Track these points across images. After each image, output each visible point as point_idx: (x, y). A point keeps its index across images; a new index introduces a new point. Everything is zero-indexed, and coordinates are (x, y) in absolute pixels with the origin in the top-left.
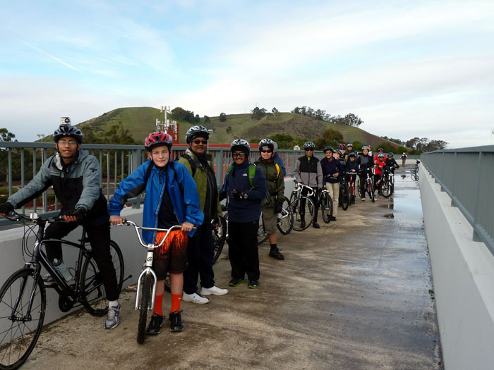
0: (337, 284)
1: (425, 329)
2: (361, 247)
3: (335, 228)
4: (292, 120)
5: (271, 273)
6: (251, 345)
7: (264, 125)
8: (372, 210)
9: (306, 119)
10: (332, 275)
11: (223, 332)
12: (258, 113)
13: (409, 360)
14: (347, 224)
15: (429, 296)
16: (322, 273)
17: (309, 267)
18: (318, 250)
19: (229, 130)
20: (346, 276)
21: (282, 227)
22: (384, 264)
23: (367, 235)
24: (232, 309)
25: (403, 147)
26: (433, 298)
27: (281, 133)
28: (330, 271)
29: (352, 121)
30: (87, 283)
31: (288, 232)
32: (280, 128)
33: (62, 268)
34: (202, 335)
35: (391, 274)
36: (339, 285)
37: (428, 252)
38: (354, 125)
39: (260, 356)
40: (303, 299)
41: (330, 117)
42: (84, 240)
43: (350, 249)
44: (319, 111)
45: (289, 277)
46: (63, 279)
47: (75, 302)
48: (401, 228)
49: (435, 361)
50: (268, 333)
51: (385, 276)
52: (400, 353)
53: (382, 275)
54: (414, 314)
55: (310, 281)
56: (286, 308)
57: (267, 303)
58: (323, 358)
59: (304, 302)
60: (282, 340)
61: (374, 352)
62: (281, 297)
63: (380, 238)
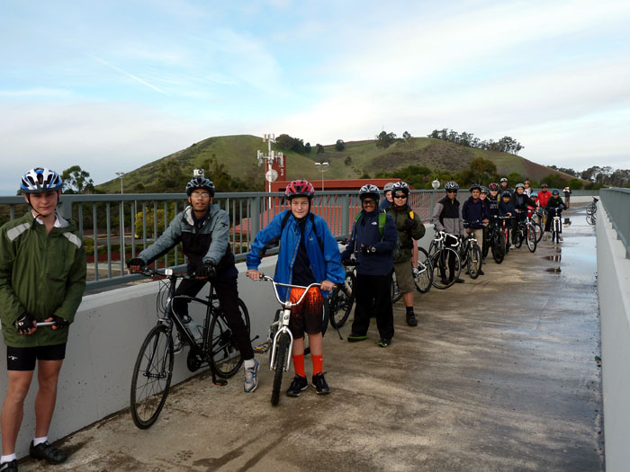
0: (486, 349)
1: (587, 398)
2: (516, 308)
3: (485, 285)
4: (429, 147)
5: (409, 337)
6: (390, 411)
7: (393, 154)
8: (532, 263)
9: (448, 145)
10: (480, 339)
11: (359, 397)
12: (386, 139)
13: (565, 429)
14: (500, 280)
15: (595, 363)
16: (469, 337)
17: (452, 330)
18: (464, 311)
19: (348, 162)
20: (497, 340)
21: (419, 284)
22: (543, 328)
23: (524, 293)
24: (367, 374)
25: (576, 180)
26: (599, 366)
27: (415, 164)
28: (478, 334)
29: (508, 146)
30: (214, 342)
31: (427, 290)
32: (414, 158)
33: (191, 325)
34: (337, 400)
35: (551, 338)
36: (488, 350)
37: (599, 314)
38: (512, 152)
39: (400, 421)
40: (446, 364)
41: (479, 142)
42: (212, 297)
43: (502, 309)
44: (464, 134)
45: (429, 341)
46: (192, 337)
47: (203, 361)
48: (568, 285)
49: (595, 430)
50: (409, 399)
51: (544, 341)
52: (556, 421)
53: (540, 340)
54: (576, 383)
55: (454, 346)
56: (427, 374)
57: (405, 369)
58: (470, 424)
59: (448, 368)
60: (424, 406)
61: (526, 420)
62: (421, 362)
63: (540, 298)
